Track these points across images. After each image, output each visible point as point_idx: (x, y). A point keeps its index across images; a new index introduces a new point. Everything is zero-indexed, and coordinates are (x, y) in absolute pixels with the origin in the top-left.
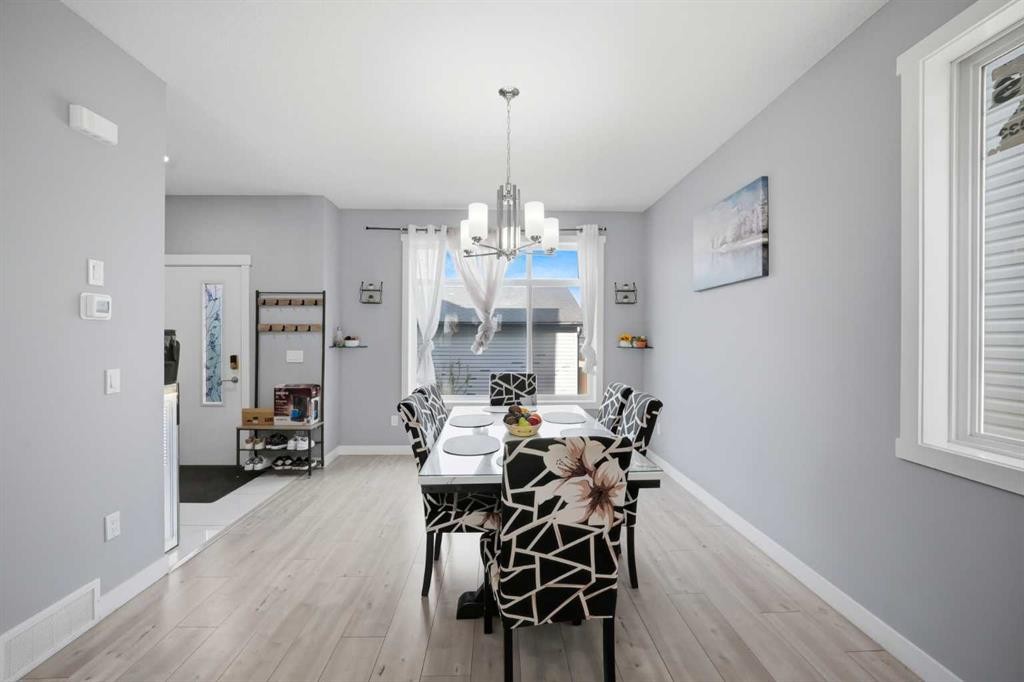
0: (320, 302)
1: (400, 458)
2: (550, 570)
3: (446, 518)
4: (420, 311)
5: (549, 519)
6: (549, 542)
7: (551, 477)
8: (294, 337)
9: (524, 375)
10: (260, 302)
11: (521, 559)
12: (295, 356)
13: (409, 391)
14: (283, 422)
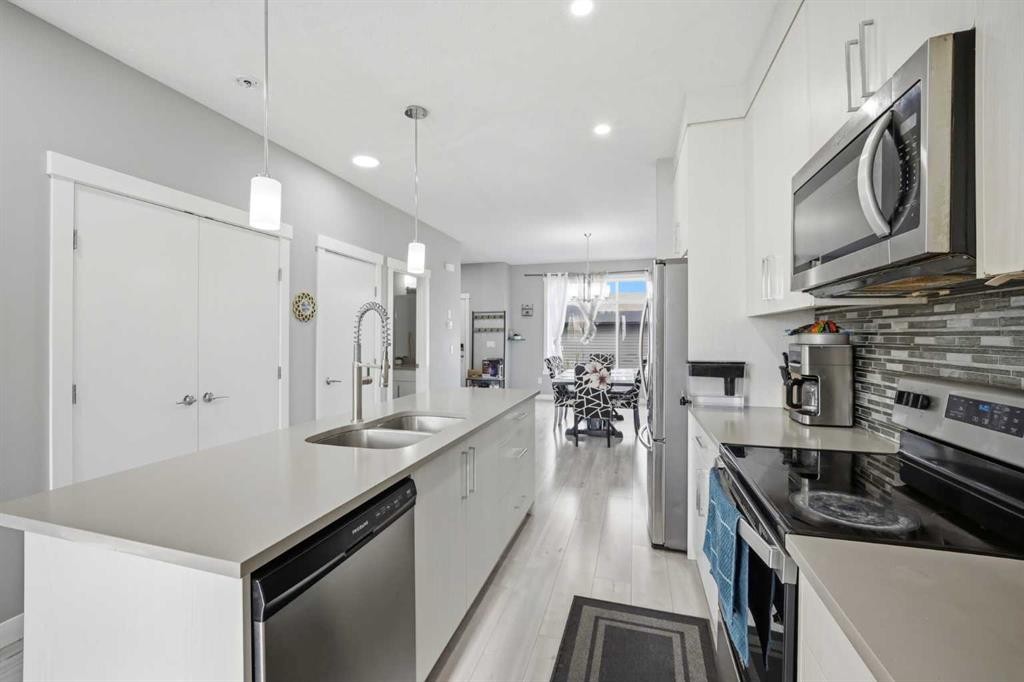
0: (503, 317)
1: (548, 401)
2: (589, 401)
3: (562, 401)
4: (554, 321)
5: (587, 386)
6: (587, 393)
7: (587, 373)
8: (490, 334)
10: (474, 317)
11: (580, 398)
12: (491, 344)
13: (549, 355)
14: (486, 377)
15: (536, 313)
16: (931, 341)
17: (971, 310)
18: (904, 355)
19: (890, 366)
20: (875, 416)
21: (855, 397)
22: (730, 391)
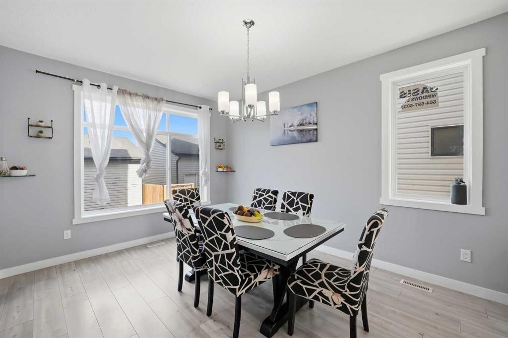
9: (193, 189)
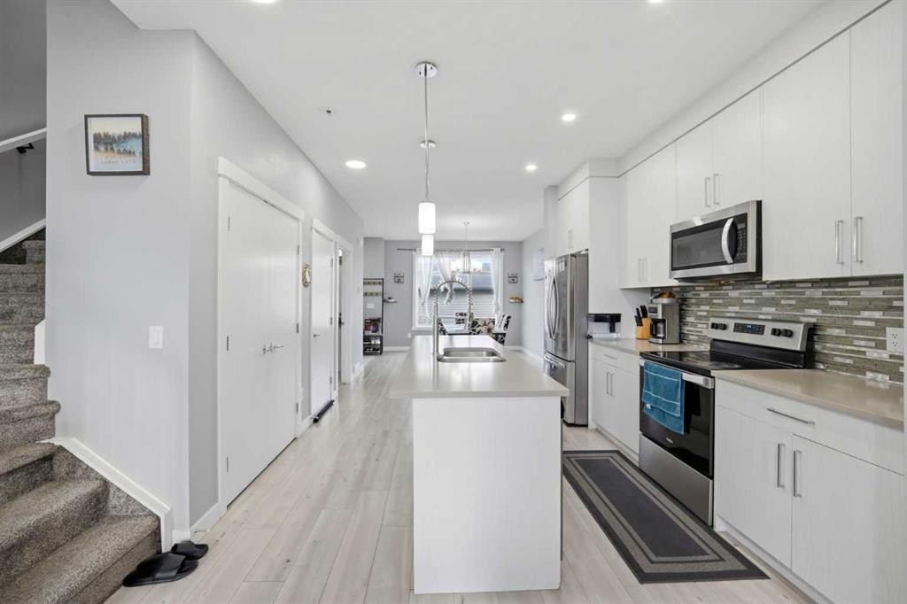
0: (382, 283)
7: (479, 326)
8: (374, 298)
12: (371, 306)
14: (368, 333)
15: (406, 279)
16: (721, 301)
17: (739, 289)
18: (707, 308)
19: (699, 313)
20: (691, 337)
21: (681, 329)
22: (612, 330)
